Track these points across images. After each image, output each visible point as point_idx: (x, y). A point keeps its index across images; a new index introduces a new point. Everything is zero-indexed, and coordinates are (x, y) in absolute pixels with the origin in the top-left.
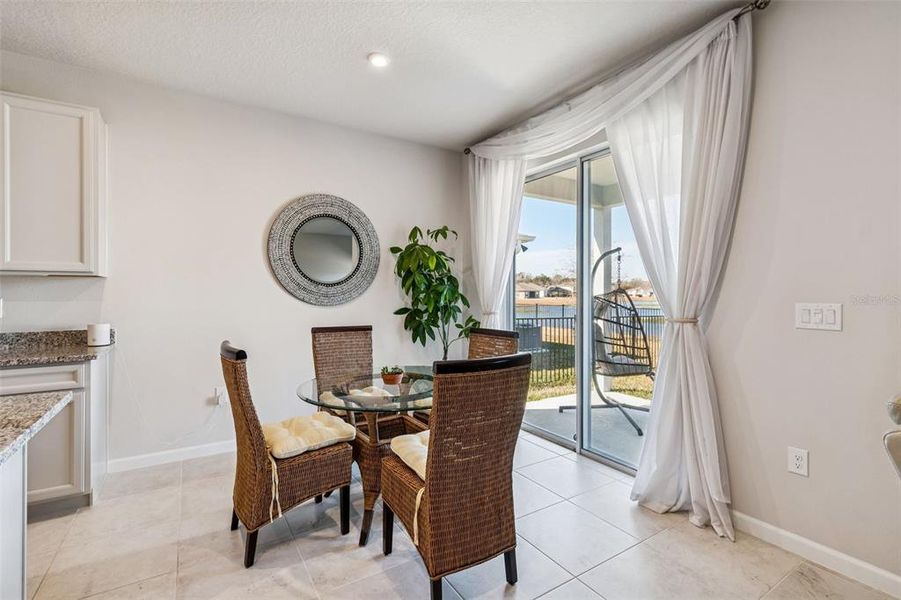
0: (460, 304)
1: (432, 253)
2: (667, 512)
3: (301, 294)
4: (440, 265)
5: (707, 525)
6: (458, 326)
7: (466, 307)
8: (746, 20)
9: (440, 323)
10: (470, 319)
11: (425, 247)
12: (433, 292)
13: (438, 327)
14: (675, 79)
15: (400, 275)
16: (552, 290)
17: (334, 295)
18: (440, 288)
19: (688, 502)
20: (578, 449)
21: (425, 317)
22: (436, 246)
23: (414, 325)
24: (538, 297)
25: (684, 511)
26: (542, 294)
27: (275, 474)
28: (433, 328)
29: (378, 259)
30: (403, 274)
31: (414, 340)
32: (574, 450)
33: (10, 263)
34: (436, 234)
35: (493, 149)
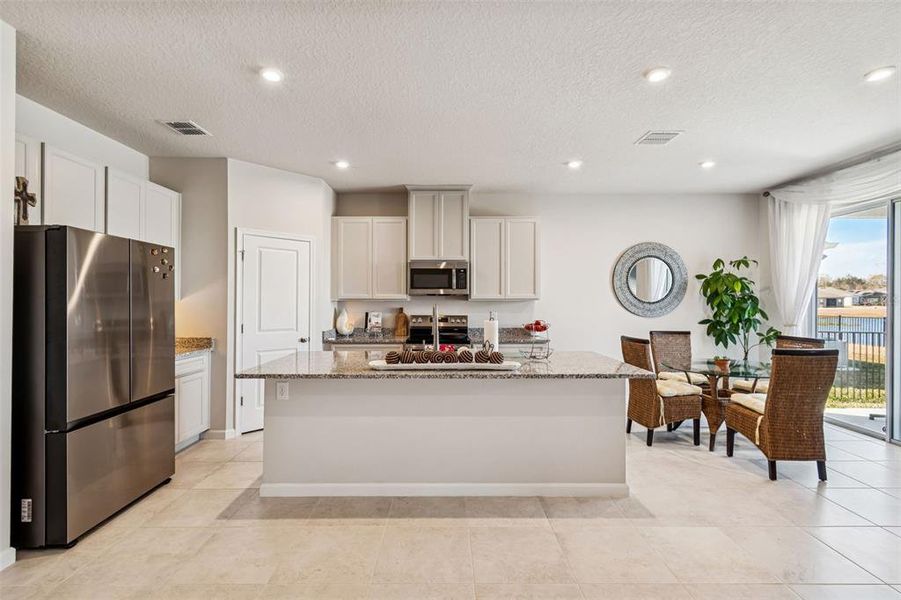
0: (758, 316)
1: (736, 280)
3: (633, 309)
4: (744, 287)
6: (759, 334)
7: (765, 320)
9: (741, 331)
10: (771, 330)
11: (729, 275)
12: (738, 307)
13: (738, 334)
15: (705, 294)
16: (866, 297)
17: (654, 310)
18: (744, 306)
20: (888, 439)
21: (728, 326)
22: (738, 273)
23: (717, 333)
24: (842, 305)
26: (848, 302)
27: (662, 403)
28: (735, 336)
29: (686, 283)
30: (709, 293)
31: (717, 344)
32: (884, 440)
33: (510, 295)
34: (738, 264)
35: (794, 194)
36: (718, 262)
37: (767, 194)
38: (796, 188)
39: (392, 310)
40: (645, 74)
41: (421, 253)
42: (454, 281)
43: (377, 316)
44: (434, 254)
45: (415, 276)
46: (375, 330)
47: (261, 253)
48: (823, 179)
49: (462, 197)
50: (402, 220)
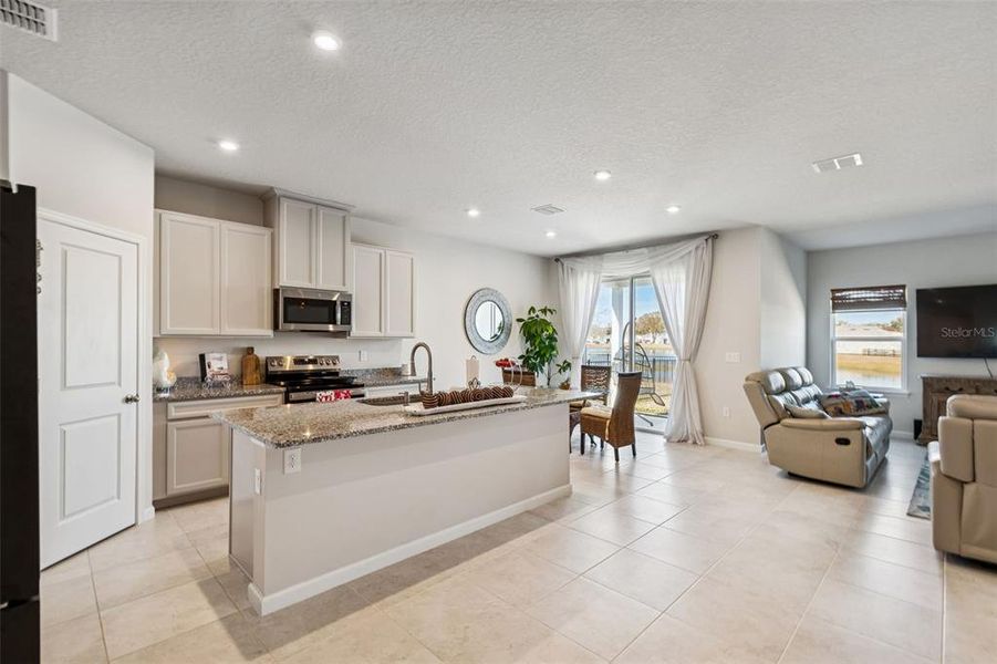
2: (679, 441)
3: (479, 347)
5: (695, 443)
6: (558, 365)
8: (710, 241)
9: (546, 363)
10: (565, 361)
11: (539, 319)
14: (682, 257)
15: (523, 335)
17: (492, 348)
19: (687, 436)
25: (685, 441)
29: (511, 324)
30: (526, 334)
33: (389, 333)
34: (544, 311)
35: (579, 264)
36: (532, 309)
37: (557, 260)
38: (579, 260)
39: (235, 351)
40: (595, 173)
41: (294, 278)
42: (339, 316)
43: (221, 359)
44: (310, 281)
45: (290, 308)
46: (220, 378)
47: (65, 254)
48: (597, 257)
49: (344, 217)
50: (266, 232)
